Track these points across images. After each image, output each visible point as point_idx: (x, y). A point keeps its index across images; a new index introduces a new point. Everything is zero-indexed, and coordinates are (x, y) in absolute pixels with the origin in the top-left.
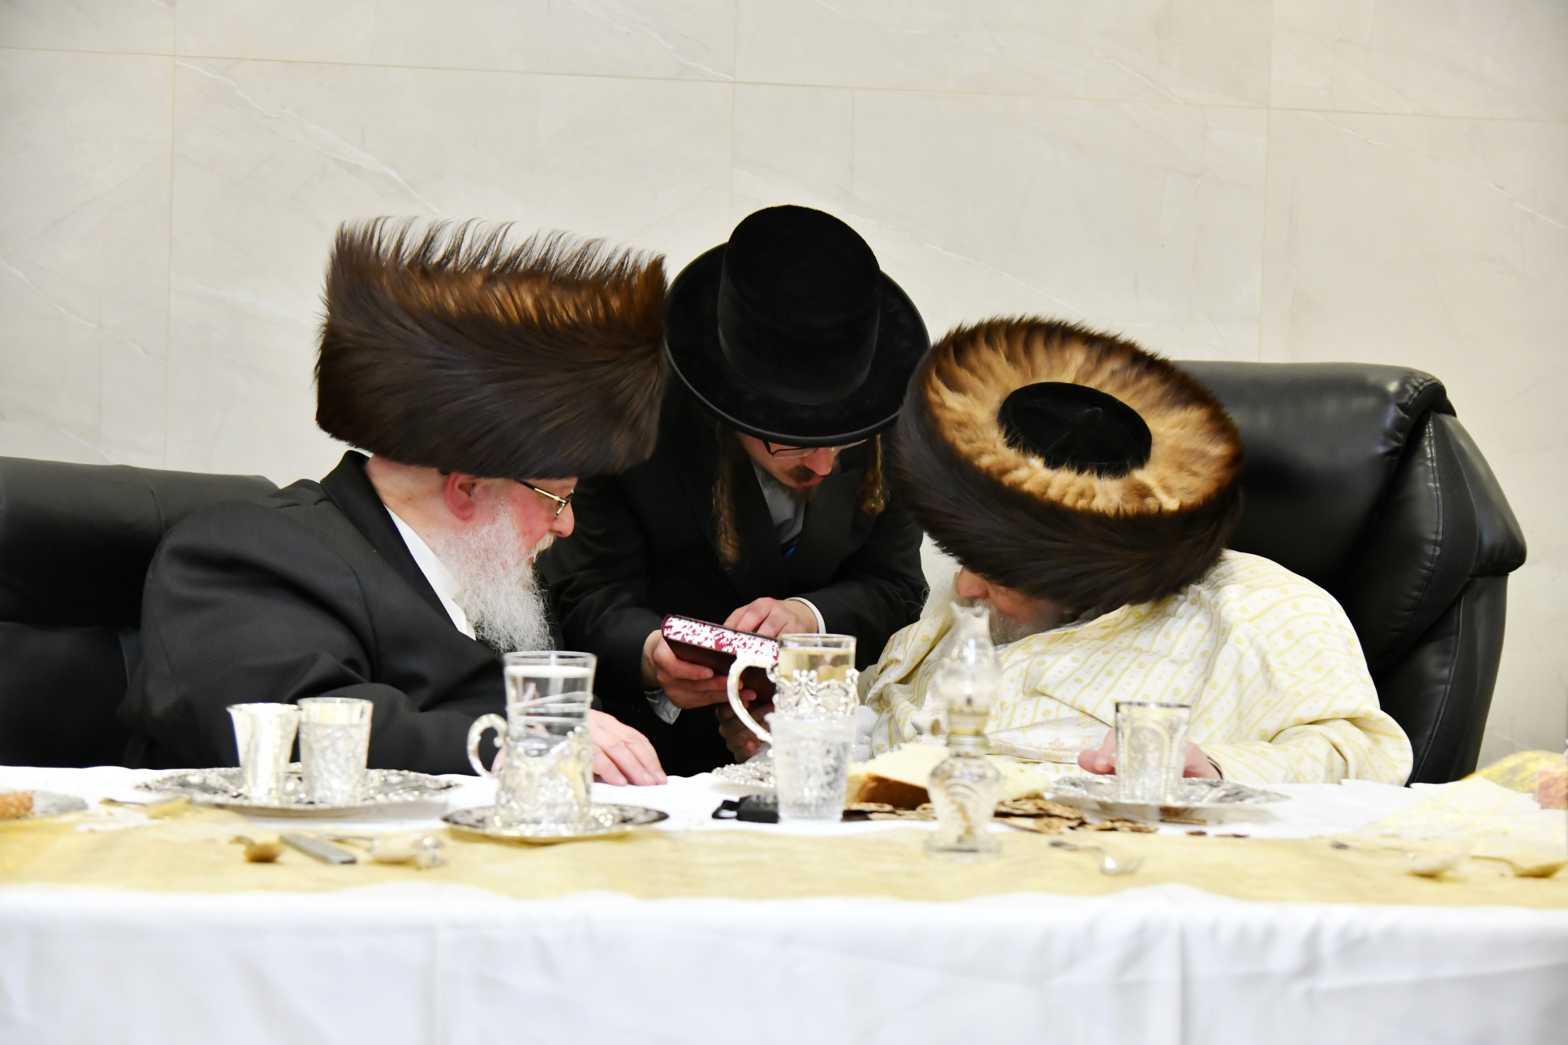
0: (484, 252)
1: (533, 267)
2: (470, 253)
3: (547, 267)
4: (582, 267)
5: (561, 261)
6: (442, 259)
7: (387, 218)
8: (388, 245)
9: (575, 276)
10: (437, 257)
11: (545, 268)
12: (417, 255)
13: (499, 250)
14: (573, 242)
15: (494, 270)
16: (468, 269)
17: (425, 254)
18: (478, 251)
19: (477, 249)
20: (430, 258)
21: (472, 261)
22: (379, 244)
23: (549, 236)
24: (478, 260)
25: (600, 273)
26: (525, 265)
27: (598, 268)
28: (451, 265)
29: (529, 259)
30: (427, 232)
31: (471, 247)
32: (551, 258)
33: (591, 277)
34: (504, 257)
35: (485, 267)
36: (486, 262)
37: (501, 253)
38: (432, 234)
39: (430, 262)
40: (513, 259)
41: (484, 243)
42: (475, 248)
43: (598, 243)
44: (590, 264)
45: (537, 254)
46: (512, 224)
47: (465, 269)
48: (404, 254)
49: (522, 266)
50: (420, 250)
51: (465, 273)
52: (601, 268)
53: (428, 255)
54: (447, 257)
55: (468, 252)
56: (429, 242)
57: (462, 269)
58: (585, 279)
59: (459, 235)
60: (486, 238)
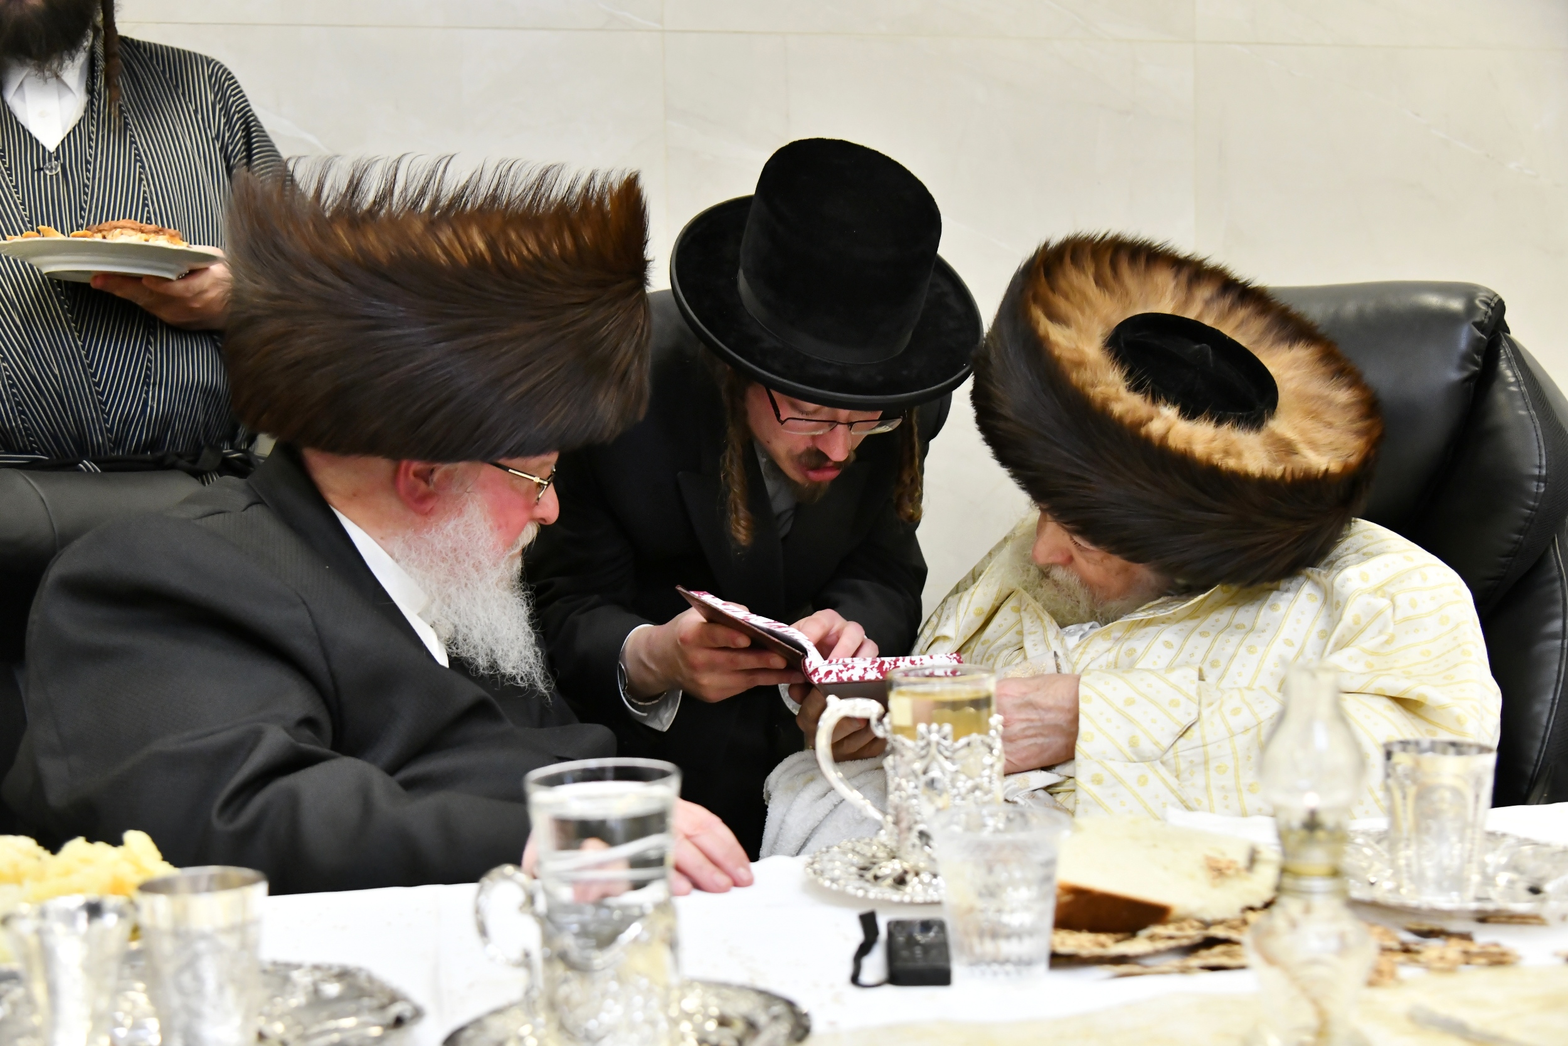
0: (423, 193)
1: (481, 206)
2: (406, 196)
3: (498, 205)
5: (514, 196)
6: (372, 207)
7: (299, 158)
9: (532, 211)
10: (367, 202)
11: (496, 206)
12: (343, 200)
13: (439, 191)
14: (525, 171)
16: (406, 213)
17: (351, 200)
18: (415, 190)
19: (413, 192)
20: (357, 204)
21: (409, 205)
23: (497, 168)
24: (416, 204)
25: (561, 205)
26: (473, 204)
28: (384, 211)
29: (476, 198)
30: (352, 172)
31: (406, 189)
32: (502, 194)
34: (447, 196)
35: (425, 212)
36: (425, 206)
37: (444, 192)
38: (357, 175)
39: (359, 209)
40: (458, 198)
42: (411, 191)
45: (484, 190)
46: (451, 158)
47: (401, 216)
49: (469, 206)
52: (563, 198)
53: (355, 200)
54: (379, 202)
55: (404, 194)
56: (354, 186)
57: (398, 216)
59: (391, 173)
60: (424, 176)
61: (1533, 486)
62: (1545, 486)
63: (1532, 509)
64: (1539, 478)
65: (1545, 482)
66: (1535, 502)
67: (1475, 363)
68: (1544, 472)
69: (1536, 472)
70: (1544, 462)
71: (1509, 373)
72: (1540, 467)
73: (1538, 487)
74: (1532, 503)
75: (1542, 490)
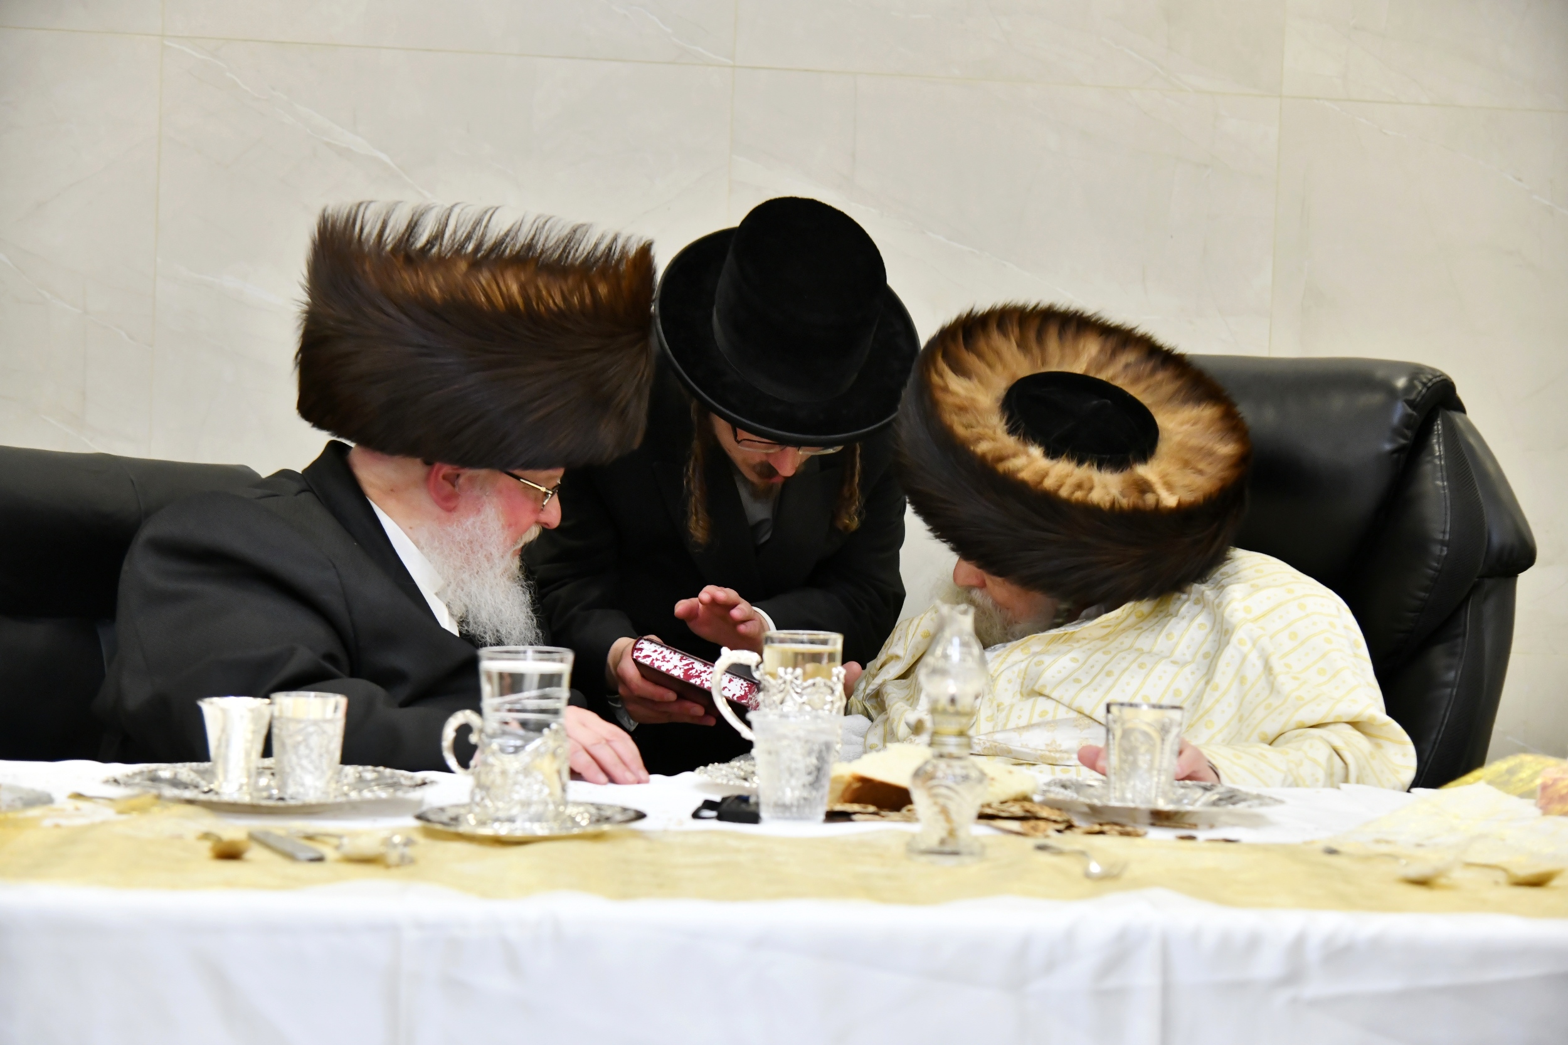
0: (469, 237)
1: (518, 252)
2: (454, 239)
3: (533, 253)
4: (569, 253)
5: (547, 246)
6: (426, 245)
7: (370, 202)
8: (371, 230)
9: (561, 262)
10: (421, 242)
11: (531, 254)
12: (400, 240)
13: (484, 235)
14: (559, 227)
15: (479, 255)
16: (452, 254)
17: (408, 239)
18: (462, 236)
19: (462, 234)
20: (413, 243)
21: (456, 246)
22: (362, 229)
23: (535, 221)
24: (462, 246)
25: (587, 258)
26: (511, 251)
27: (585, 254)
28: (435, 250)
29: (514, 245)
30: (410, 217)
31: (455, 232)
32: (537, 243)
33: (578, 263)
34: (488, 243)
35: (470, 253)
36: (470, 247)
37: (486, 239)
38: (415, 219)
39: (413, 248)
40: (499, 244)
41: (469, 228)
42: (459, 234)
43: (585, 227)
44: (577, 250)
45: (522, 239)
46: (497, 208)
47: (449, 255)
48: (387, 240)
49: (508, 251)
50: (403, 235)
51: (449, 258)
52: (589, 253)
53: (411, 240)
54: (431, 242)
55: (453, 238)
56: (412, 227)
57: (446, 255)
58: (572, 265)
59: (443, 220)
60: (471, 223)
61: (1437, 549)
62: (1448, 550)
63: (1435, 570)
64: (1443, 543)
65: (1447, 546)
66: (1438, 563)
67: (1404, 437)
68: (1447, 537)
69: (1440, 537)
70: (1448, 529)
71: (1436, 448)
72: (1444, 532)
73: (1442, 550)
74: (1436, 565)
75: (1445, 553)
